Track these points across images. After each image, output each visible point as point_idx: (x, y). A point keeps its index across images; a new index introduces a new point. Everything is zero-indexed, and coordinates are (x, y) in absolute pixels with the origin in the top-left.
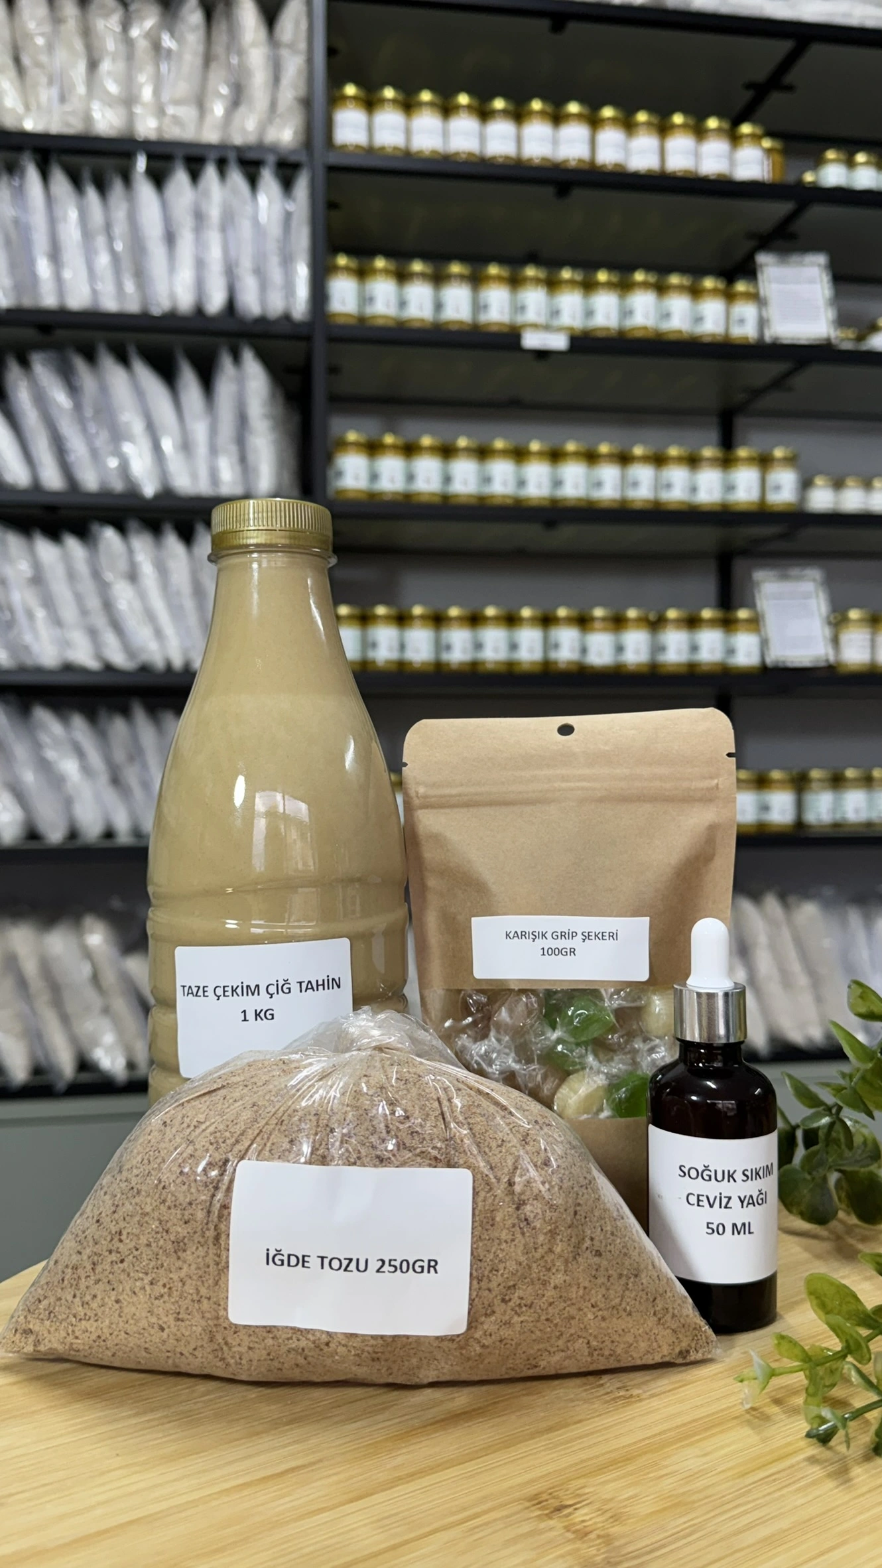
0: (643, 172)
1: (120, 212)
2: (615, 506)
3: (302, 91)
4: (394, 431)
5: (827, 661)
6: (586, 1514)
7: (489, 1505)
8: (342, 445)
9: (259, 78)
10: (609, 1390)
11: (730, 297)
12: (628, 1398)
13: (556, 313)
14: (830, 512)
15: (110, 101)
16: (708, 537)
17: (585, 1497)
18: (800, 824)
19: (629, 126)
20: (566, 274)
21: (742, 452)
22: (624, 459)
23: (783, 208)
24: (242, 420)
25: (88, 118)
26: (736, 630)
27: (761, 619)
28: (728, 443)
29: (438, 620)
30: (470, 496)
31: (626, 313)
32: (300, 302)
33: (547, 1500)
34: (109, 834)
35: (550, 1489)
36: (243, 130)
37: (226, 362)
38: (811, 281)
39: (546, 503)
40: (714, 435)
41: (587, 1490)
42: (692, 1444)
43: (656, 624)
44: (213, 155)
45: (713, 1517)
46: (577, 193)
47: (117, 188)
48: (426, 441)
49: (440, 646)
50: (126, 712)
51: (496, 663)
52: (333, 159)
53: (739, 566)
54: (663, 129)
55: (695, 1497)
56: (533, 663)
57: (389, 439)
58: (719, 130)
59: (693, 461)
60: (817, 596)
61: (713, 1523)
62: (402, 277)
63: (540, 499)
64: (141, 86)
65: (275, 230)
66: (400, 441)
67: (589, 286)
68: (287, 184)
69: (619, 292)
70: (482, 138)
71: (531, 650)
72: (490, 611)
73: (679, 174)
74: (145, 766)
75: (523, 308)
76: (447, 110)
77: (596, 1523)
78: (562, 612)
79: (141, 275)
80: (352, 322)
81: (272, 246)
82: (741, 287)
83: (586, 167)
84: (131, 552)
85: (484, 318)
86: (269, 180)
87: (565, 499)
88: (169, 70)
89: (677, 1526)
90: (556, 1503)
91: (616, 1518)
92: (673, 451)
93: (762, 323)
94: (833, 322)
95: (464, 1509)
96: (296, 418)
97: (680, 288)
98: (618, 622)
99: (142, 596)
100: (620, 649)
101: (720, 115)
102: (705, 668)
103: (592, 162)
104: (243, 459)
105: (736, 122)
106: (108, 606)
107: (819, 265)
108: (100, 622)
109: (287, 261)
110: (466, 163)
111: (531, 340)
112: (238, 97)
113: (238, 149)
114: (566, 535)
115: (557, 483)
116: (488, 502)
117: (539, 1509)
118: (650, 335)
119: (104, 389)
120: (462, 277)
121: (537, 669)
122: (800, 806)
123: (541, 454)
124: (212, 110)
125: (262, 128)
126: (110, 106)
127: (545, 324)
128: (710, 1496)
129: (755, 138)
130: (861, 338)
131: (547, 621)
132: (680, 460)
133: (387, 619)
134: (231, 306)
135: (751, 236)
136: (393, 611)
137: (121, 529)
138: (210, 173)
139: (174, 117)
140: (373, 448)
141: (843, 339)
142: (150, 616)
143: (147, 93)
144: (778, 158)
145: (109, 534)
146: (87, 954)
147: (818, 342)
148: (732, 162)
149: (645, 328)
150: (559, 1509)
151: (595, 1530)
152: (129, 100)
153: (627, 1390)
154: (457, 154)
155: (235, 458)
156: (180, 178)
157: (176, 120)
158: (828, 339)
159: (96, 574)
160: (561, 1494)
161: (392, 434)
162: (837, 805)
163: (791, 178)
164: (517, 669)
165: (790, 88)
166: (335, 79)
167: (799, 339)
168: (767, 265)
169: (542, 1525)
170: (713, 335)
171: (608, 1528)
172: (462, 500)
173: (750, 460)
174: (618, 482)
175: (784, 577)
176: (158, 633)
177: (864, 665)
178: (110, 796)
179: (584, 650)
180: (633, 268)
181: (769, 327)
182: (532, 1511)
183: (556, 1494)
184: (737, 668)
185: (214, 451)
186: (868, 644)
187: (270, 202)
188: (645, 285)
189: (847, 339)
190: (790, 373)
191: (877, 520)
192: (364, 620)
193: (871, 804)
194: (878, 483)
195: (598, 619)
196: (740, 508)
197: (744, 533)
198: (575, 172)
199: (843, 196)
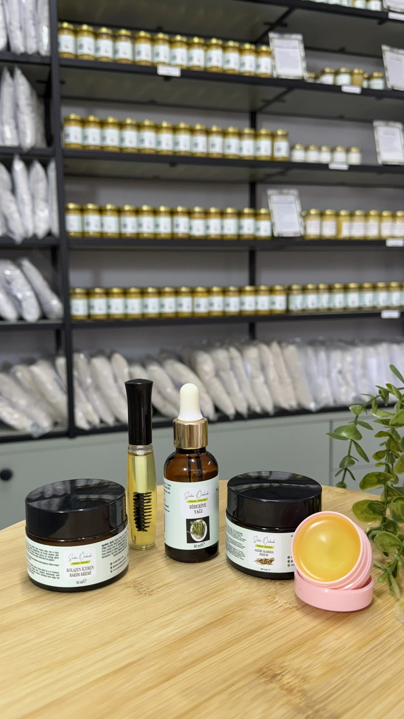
2: (204, 156)
5: (301, 233)
6: (289, 679)
8: (68, 120)
11: (257, 53)
13: (174, 57)
14: (303, 162)
16: (244, 173)
17: (286, 668)
18: (288, 310)
20: (178, 38)
21: (263, 131)
22: (208, 132)
24: (16, 106)
26: (260, 219)
27: (271, 213)
28: (254, 126)
29: (119, 212)
30: (133, 148)
31: (208, 59)
32: (45, 47)
33: (266, 672)
35: (266, 665)
37: (7, 75)
38: (295, 48)
39: (171, 153)
40: (247, 122)
41: (286, 664)
43: (222, 215)
48: (111, 120)
49: (121, 225)
51: (148, 234)
53: (259, 188)
56: (165, 234)
57: (92, 118)
59: (240, 135)
60: (295, 203)
61: (354, 677)
62: (97, 35)
63: (168, 151)
65: (30, 6)
66: (97, 120)
67: (189, 45)
69: (204, 48)
71: (165, 228)
72: (145, 208)
75: (157, 54)
77: (295, 683)
78: (180, 209)
80: (72, 57)
81: (29, 15)
82: (264, 48)
85: (138, 58)
87: (180, 152)
89: (337, 681)
90: (271, 673)
91: (305, 679)
92: (231, 130)
93: (274, 67)
94: (305, 68)
96: (42, 107)
97: (234, 48)
98: (206, 214)
100: (207, 227)
102: (246, 237)
104: (17, 127)
107: (298, 40)
111: (162, 71)
114: (181, 170)
115: (176, 143)
116: (142, 152)
117: (264, 677)
118: (219, 71)
120: (127, 37)
121: (169, 237)
122: (288, 302)
123: (167, 128)
127: (168, 63)
128: (348, 662)
130: (316, 78)
131: (172, 213)
132: (234, 134)
133: (94, 210)
134: (8, 46)
135: (266, 24)
136: (96, 207)
140: (84, 123)
141: (308, 77)
147: (298, 79)
149: (217, 67)
150: (275, 676)
155: (13, 126)
158: (303, 77)
160: (272, 667)
161: (93, 116)
162: (304, 301)
164: (159, 237)
167: (289, 76)
168: (274, 38)
169: (269, 687)
170: (250, 72)
171: (302, 686)
172: (129, 151)
173: (267, 135)
174: (205, 144)
175: (281, 193)
177: (317, 236)
179: (191, 228)
180: (210, 37)
181: (276, 70)
182: (260, 679)
183: (270, 668)
184: (260, 237)
185: (2, 122)
186: (318, 225)
188: (216, 45)
189: (310, 78)
190: (285, 93)
191: (324, 167)
192: (82, 211)
193: (319, 300)
194: (324, 149)
195: (197, 212)
196: (263, 159)
197: (262, 172)
199: (310, 5)
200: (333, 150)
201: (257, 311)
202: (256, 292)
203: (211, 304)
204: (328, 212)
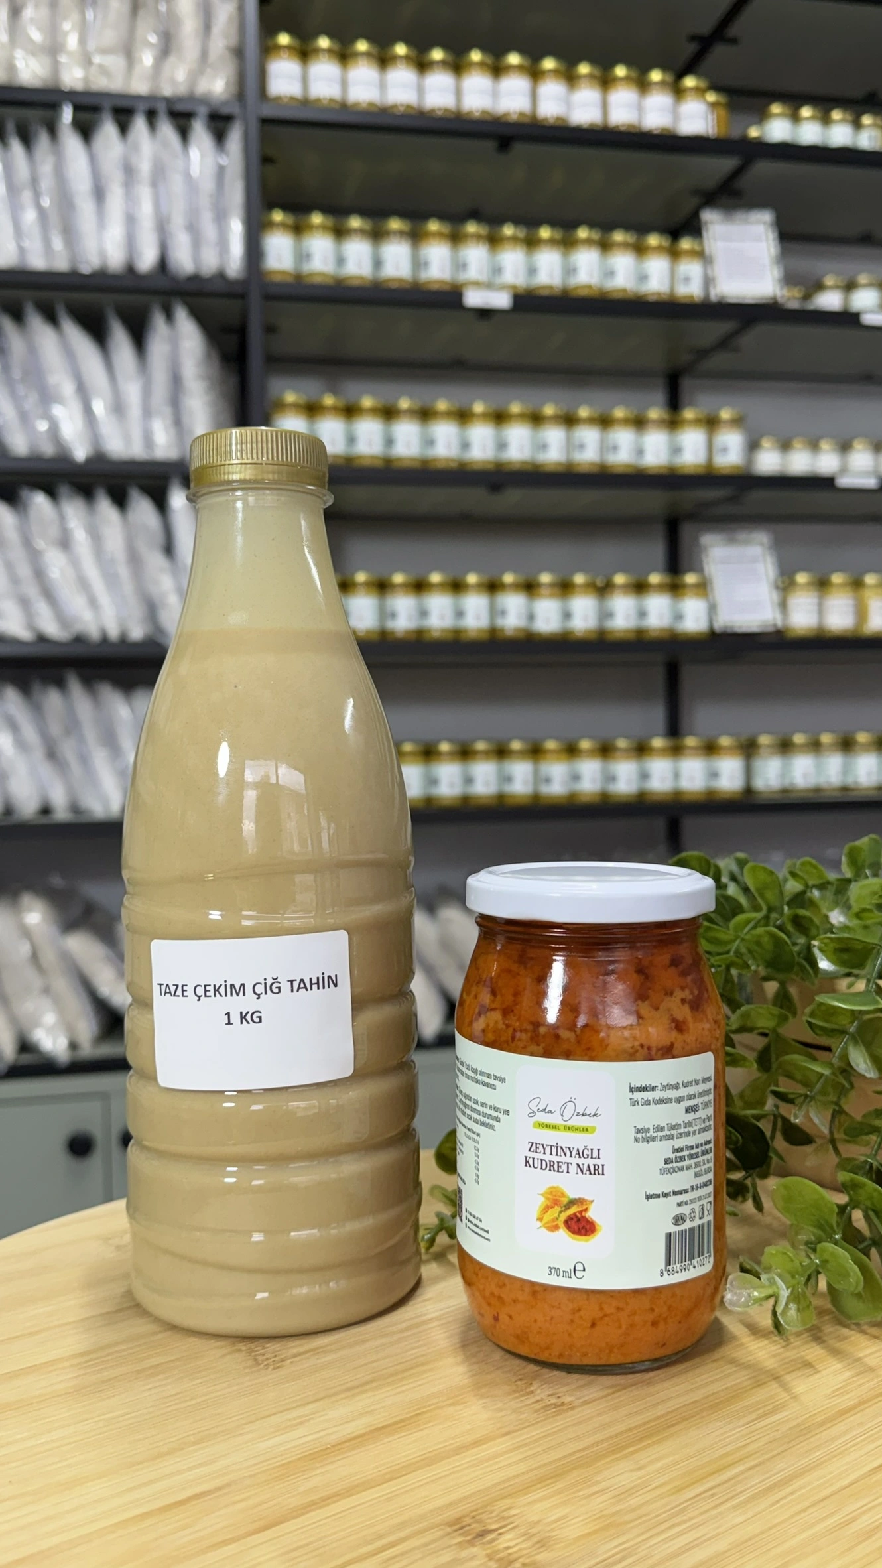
0: (585, 126)
1: (46, 168)
2: (560, 469)
3: (233, 41)
4: (334, 391)
5: (775, 625)
6: (511, 1540)
7: (407, 1531)
8: (280, 406)
9: (189, 26)
10: (538, 1398)
11: (674, 254)
12: (559, 1406)
13: (497, 270)
14: (777, 474)
15: (33, 50)
16: (655, 501)
17: (511, 1520)
18: (749, 791)
19: (571, 78)
20: (508, 230)
21: (689, 414)
22: (569, 421)
23: (727, 164)
24: (176, 381)
25: (11, 68)
26: (683, 595)
27: (708, 582)
28: (674, 404)
29: (382, 587)
30: (413, 459)
31: (570, 270)
32: (234, 259)
33: (469, 1525)
34: (46, 810)
35: (472, 1512)
36: (173, 81)
37: (158, 321)
38: (757, 239)
39: (491, 467)
40: (660, 396)
41: (512, 1512)
42: (626, 1456)
43: (603, 590)
44: (142, 107)
45: (646, 1539)
46: (519, 148)
47: (43, 140)
48: (368, 402)
49: (385, 614)
50: (60, 684)
51: (443, 631)
52: (268, 111)
53: (686, 530)
54: (606, 82)
55: (627, 1518)
56: (480, 631)
57: (328, 400)
58: (662, 83)
59: (639, 423)
60: (765, 560)
61: (648, 1545)
62: (340, 233)
63: (484, 462)
64: (66, 34)
65: (207, 185)
66: (341, 403)
67: (531, 243)
68: (220, 136)
69: (562, 249)
70: (421, 90)
71: (478, 617)
72: (435, 578)
73: (622, 129)
74: (81, 740)
75: (464, 266)
76: (384, 61)
77: (520, 1550)
78: (508, 578)
79: (69, 233)
80: (290, 279)
81: (205, 202)
82: (686, 244)
83: (526, 120)
84: (62, 518)
85: (424, 276)
86: (200, 131)
87: (509, 463)
88: (95, 17)
89: (611, 1550)
90: (477, 1528)
91: (543, 1544)
92: (619, 413)
93: (708, 281)
94: (780, 281)
95: (380, 1537)
96: (234, 380)
97: (625, 246)
98: (565, 588)
99: (75, 563)
100: (567, 615)
101: (664, 67)
102: (653, 635)
103: (534, 116)
104: (177, 419)
105: (680, 75)
106: (40, 574)
107: (765, 223)
108: (32, 591)
109: (221, 217)
110: (403, 116)
111: (474, 299)
112: (167, 46)
113: (169, 101)
114: (512, 499)
115: (502, 445)
116: (432, 466)
117: (460, 1534)
118: (594, 294)
119: (32, 350)
120: (401, 233)
121: (485, 636)
122: (749, 772)
123: (485, 416)
124: (141, 60)
125: (194, 76)
126: (33, 54)
127: (487, 282)
128: (645, 1515)
129: (700, 91)
130: (807, 297)
131: (493, 587)
132: (625, 421)
134: (163, 264)
135: (696, 192)
137: (52, 493)
138: (139, 125)
139: (101, 66)
140: (312, 410)
141: (790, 298)
142: (83, 584)
143: (72, 42)
144: (723, 112)
145: (40, 500)
146: (25, 932)
147: (764, 302)
148: (676, 116)
149: (590, 287)
150: (482, 1534)
151: (520, 1557)
152: (53, 49)
153: (559, 1397)
154: (395, 106)
155: (169, 421)
156: (108, 130)
157: (103, 70)
158: (774, 298)
159: (27, 543)
160: (484, 1516)
161: (331, 395)
162: (785, 771)
163: (736, 134)
164: (463, 637)
165: (734, 41)
166: (268, 28)
167: (744, 298)
168: (712, 223)
169: (464, 1554)
170: (659, 294)
171: (533, 1556)
172: (405, 464)
173: (697, 422)
174: (564, 444)
175: (732, 541)
176: (93, 603)
177: (812, 629)
178: (46, 771)
179: (531, 617)
180: (576, 225)
181: (715, 287)
182: (453, 1538)
183: (481, 1516)
184: (686, 634)
185: (147, 413)
186: (816, 608)
187: (202, 156)
188: (589, 242)
189: (795, 298)
190: (736, 333)
191: (824, 483)
193: (819, 768)
194: (825, 445)
195: (545, 585)
196: (687, 471)
197: (691, 497)
198: (517, 125)
199: (788, 152)
200: (845, 447)
201: (678, 794)
202: (676, 751)
203: (576, 777)
204: (837, 578)
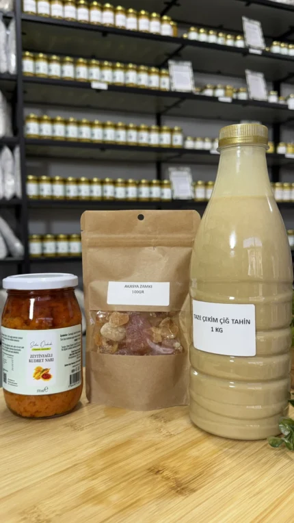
0: (131, 30)
2: (124, 144)
5: (192, 198)
6: (167, 472)
8: (29, 118)
11: (160, 74)
13: (103, 76)
14: (192, 149)
16: (152, 156)
17: (165, 467)
19: (127, 14)
20: (106, 63)
21: (165, 128)
22: (127, 128)
23: (177, 46)
26: (164, 187)
27: (171, 183)
28: (159, 123)
29: (65, 182)
30: (74, 138)
31: (126, 78)
32: (13, 68)
33: (154, 469)
35: (154, 466)
38: (186, 71)
39: (101, 142)
40: (154, 121)
41: (166, 465)
42: (194, 448)
43: (138, 185)
46: (110, 36)
48: (59, 118)
49: (66, 191)
51: (86, 197)
52: (24, 17)
53: (163, 166)
54: (138, 16)
55: (199, 464)
56: (98, 197)
57: (45, 117)
58: (156, 18)
59: (149, 130)
60: (188, 176)
62: (49, 61)
63: (99, 140)
65: (3, 41)
66: (50, 118)
67: (114, 68)
68: (7, 25)
69: (124, 71)
70: (77, 13)
71: (98, 192)
72: (83, 179)
73: (143, 32)
75: (92, 74)
76: (64, 2)
77: (171, 475)
78: (107, 180)
80: (31, 75)
81: (1, 47)
82: (164, 71)
83: (111, 26)
85: (78, 77)
87: (107, 141)
90: (157, 470)
92: (143, 126)
93: (171, 84)
94: (193, 86)
96: (11, 108)
97: (144, 71)
98: (126, 184)
100: (127, 193)
101: (157, 12)
102: (154, 199)
103: (114, 25)
105: (162, 15)
107: (188, 66)
110: (71, 22)
111: (95, 85)
114: (108, 153)
115: (105, 135)
116: (81, 141)
117: (152, 472)
118: (134, 86)
120: (70, 62)
121: (99, 199)
123: (99, 125)
127: (99, 80)
129: (168, 21)
130: (202, 91)
131: (102, 183)
132: (145, 129)
133: (47, 181)
135: (167, 54)
136: (49, 178)
140: (40, 120)
141: (196, 91)
144: (175, 28)
147: (188, 92)
148: (161, 28)
149: (133, 84)
151: (171, 477)
154: (68, 18)
158: (191, 91)
160: (157, 467)
161: (46, 115)
163: (179, 36)
164: (92, 199)
167: (182, 90)
168: (172, 64)
169: (154, 477)
170: (155, 87)
171: (175, 476)
172: (72, 140)
173: (167, 131)
174: (125, 136)
175: (178, 170)
177: (202, 198)
179: (115, 193)
180: (128, 63)
181: (173, 86)
182: (150, 473)
184: (164, 200)
186: (204, 192)
188: (133, 69)
189: (198, 91)
190: (179, 102)
191: (207, 152)
192: (38, 181)
194: (207, 140)
195: (119, 182)
196: (165, 147)
197: (164, 155)
198: (109, 28)
199: (196, 43)
200: (212, 141)
204: (210, 182)
